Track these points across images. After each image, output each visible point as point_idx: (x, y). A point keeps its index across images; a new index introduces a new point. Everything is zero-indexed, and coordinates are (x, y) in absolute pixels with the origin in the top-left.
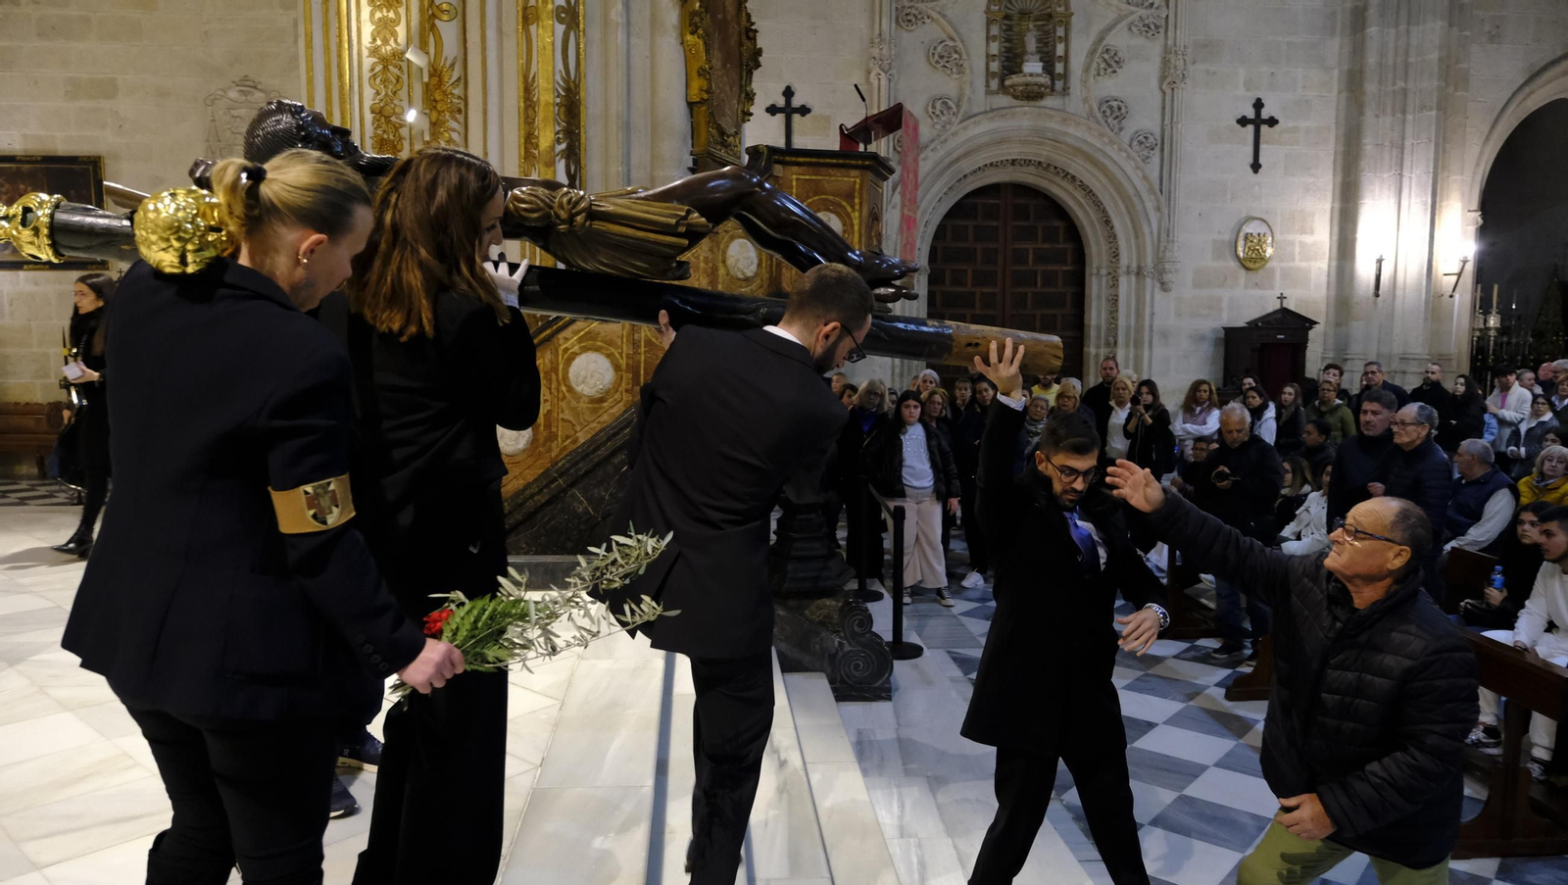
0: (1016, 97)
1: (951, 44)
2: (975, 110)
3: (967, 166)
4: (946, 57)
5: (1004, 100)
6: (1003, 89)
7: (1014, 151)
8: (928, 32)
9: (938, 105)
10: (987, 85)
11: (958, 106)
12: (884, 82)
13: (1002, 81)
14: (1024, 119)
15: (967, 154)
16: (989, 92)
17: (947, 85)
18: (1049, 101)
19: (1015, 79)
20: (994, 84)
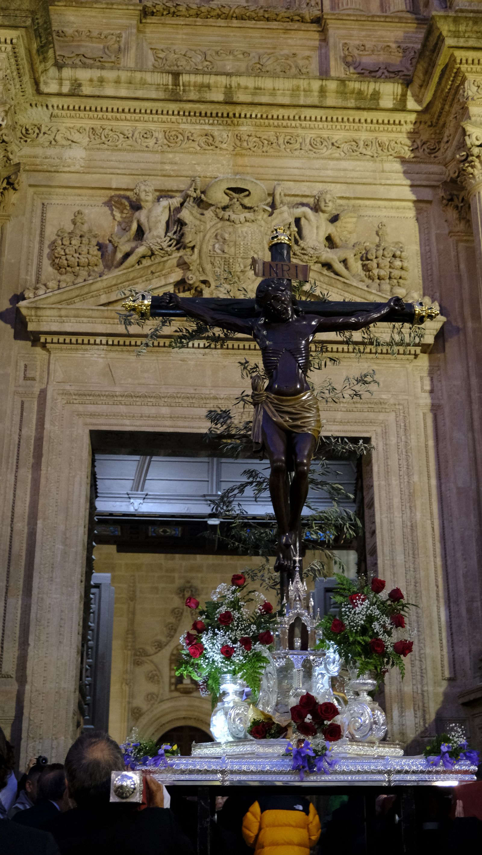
0: (181, 693)
1: (154, 672)
2: (165, 698)
3: (164, 720)
4: (153, 678)
5: (176, 694)
6: (177, 690)
7: (183, 714)
8: (147, 667)
9: (149, 697)
10: (170, 688)
11: (157, 697)
12: (127, 689)
13: (176, 686)
14: (185, 701)
15: (162, 716)
16: (171, 691)
17: (153, 688)
18: (195, 694)
19: (180, 686)
20: (173, 687)
